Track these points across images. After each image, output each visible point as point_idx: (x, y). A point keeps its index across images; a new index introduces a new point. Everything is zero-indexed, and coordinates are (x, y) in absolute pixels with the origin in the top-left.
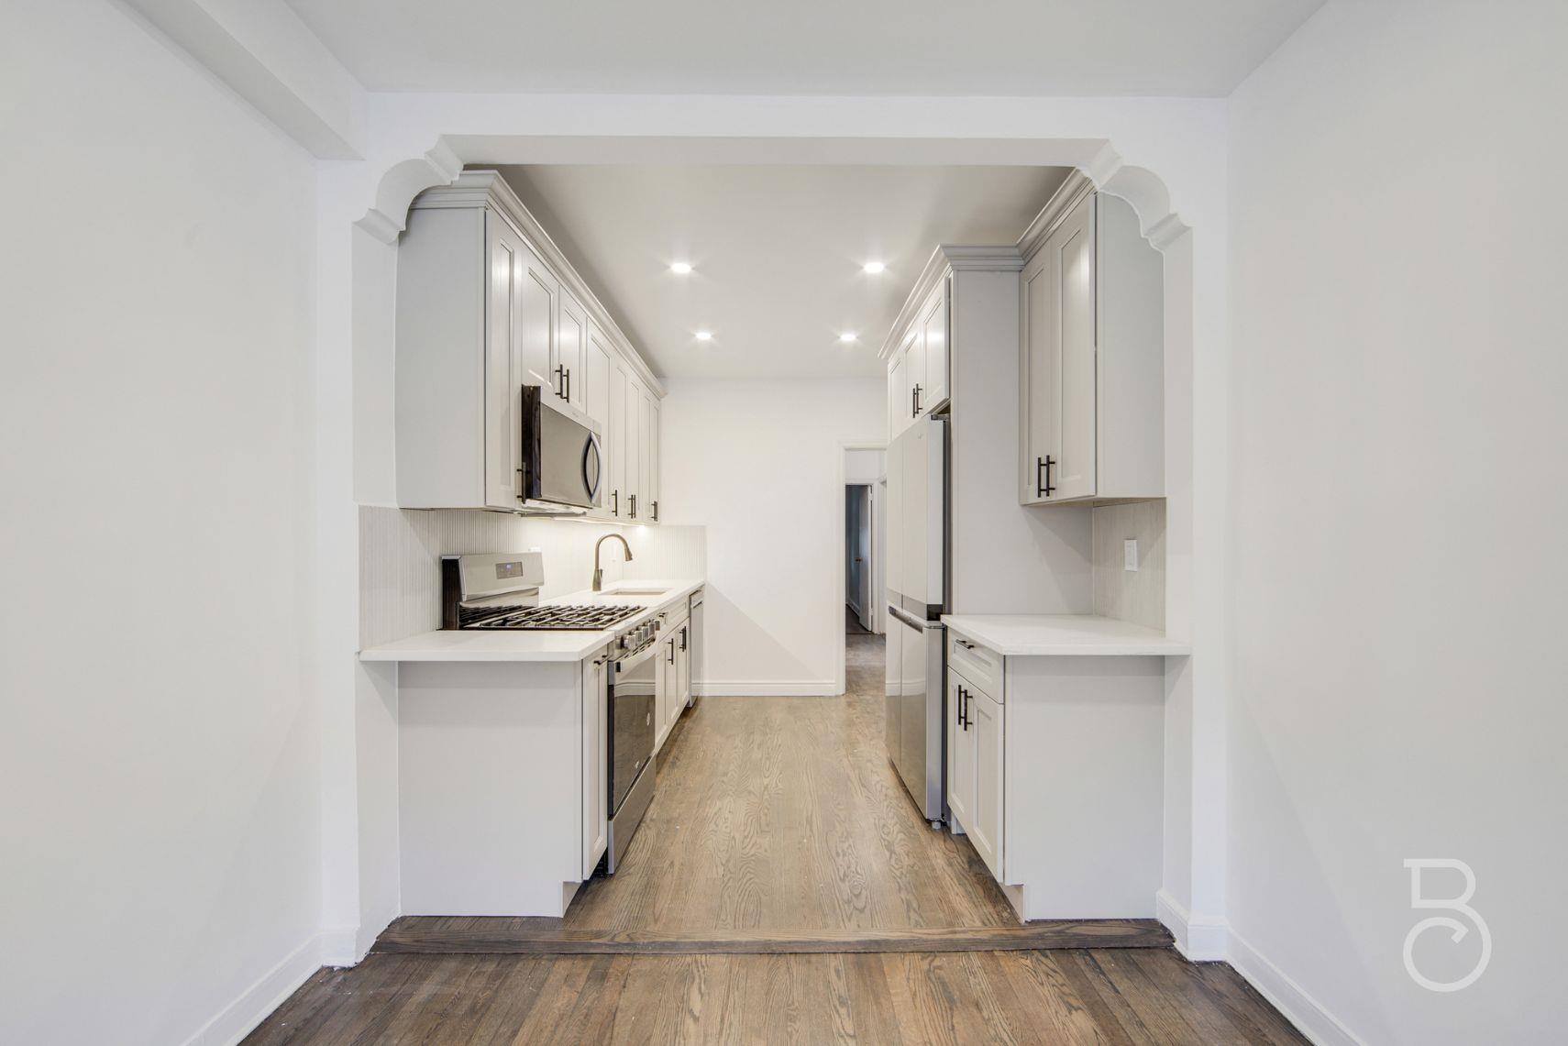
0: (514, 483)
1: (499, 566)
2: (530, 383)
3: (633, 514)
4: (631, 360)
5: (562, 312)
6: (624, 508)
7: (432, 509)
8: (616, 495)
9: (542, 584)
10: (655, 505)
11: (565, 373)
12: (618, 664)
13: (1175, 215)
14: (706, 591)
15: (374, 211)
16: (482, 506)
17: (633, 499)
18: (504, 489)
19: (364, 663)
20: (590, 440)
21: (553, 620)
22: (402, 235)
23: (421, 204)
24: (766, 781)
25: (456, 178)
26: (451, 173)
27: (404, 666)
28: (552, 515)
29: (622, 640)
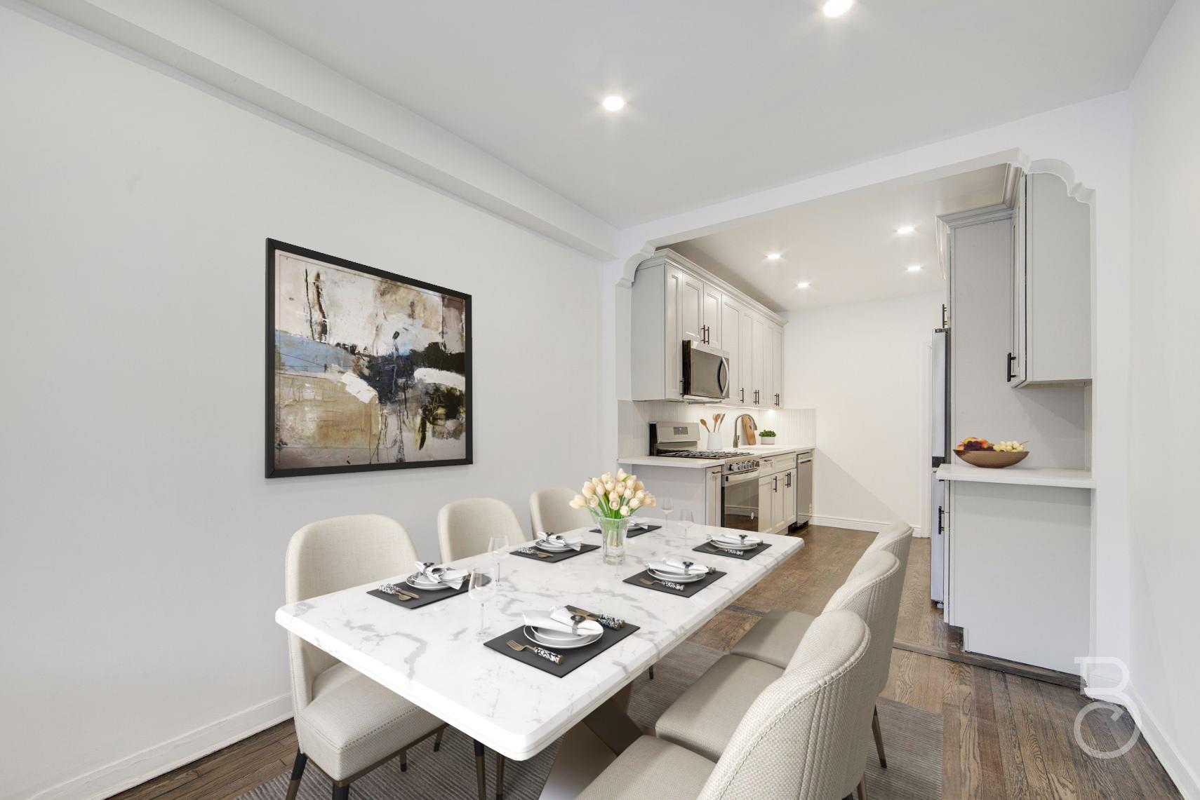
0: (679, 387)
1: (675, 428)
2: (686, 339)
3: (757, 402)
4: (754, 307)
5: (706, 294)
6: (749, 398)
7: (645, 401)
8: (743, 391)
9: (699, 439)
10: (777, 396)
11: (706, 328)
12: (727, 478)
13: (1081, 183)
14: (815, 453)
15: (622, 279)
16: (663, 398)
17: (757, 393)
18: (674, 391)
19: (619, 464)
20: (722, 362)
21: (701, 456)
22: (633, 283)
23: (641, 268)
24: (830, 568)
25: (653, 255)
26: (651, 252)
27: (633, 465)
28: (704, 403)
29: (731, 466)
